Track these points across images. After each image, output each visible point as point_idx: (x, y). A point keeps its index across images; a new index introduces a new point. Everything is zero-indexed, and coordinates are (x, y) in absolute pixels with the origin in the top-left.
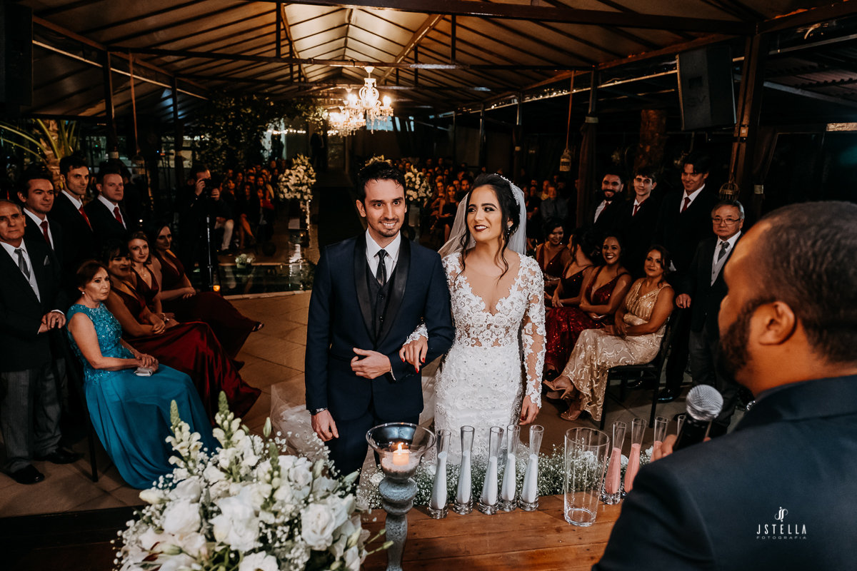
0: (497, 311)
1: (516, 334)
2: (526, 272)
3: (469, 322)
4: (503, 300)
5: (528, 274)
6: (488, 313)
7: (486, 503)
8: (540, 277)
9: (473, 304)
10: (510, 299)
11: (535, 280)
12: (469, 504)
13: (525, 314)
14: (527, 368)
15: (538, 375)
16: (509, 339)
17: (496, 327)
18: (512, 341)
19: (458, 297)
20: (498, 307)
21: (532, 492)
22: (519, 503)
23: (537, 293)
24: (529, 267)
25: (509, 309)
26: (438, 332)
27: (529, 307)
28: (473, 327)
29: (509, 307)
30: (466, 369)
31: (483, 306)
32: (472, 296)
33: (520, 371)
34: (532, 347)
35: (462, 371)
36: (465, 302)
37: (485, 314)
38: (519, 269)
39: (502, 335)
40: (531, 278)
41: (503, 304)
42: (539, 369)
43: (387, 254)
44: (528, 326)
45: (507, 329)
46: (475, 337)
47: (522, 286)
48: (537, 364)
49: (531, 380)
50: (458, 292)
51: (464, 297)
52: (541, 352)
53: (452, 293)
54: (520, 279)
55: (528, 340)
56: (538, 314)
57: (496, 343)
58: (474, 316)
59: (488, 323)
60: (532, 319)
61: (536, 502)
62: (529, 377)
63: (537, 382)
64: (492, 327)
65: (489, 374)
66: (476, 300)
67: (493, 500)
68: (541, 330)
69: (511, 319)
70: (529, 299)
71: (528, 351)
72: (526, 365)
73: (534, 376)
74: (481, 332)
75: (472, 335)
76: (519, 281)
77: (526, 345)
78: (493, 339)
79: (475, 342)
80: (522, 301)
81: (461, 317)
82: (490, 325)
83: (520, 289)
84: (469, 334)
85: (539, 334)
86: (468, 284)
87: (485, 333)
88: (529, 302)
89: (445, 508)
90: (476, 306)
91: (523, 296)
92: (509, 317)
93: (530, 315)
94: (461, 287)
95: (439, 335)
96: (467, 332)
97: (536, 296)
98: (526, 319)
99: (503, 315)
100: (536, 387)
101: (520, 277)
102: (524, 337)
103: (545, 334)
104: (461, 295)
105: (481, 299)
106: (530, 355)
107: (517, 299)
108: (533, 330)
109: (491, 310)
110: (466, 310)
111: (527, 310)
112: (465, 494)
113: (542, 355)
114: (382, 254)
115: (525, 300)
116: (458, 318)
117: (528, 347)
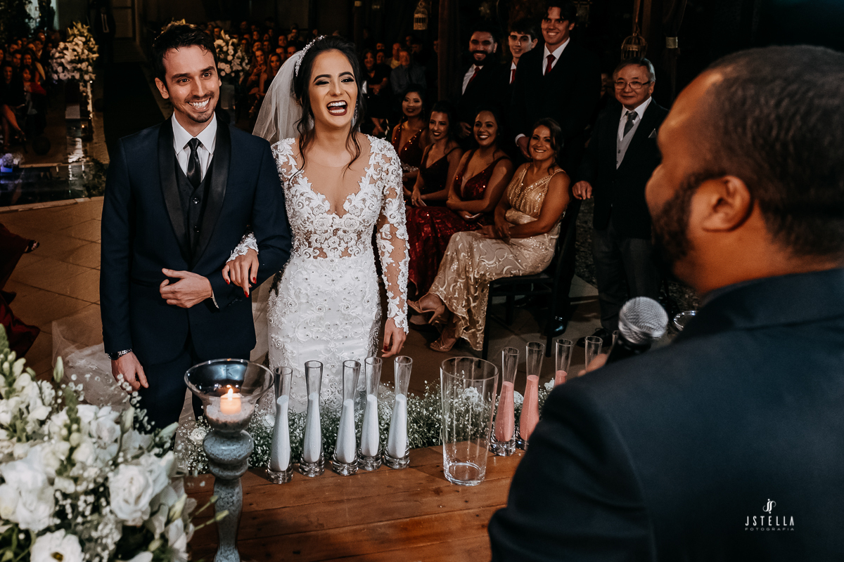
0: (345, 212)
1: (369, 240)
2: (379, 159)
3: (311, 228)
4: (352, 197)
5: (382, 162)
6: (334, 215)
7: (341, 461)
8: (396, 165)
9: (314, 204)
10: (361, 195)
11: (391, 168)
12: (319, 463)
13: (381, 214)
14: (386, 283)
15: (402, 291)
16: (361, 246)
17: (345, 232)
18: (365, 248)
19: (293, 196)
20: (346, 206)
21: (401, 444)
22: (385, 458)
23: (393, 185)
24: (383, 152)
25: (360, 207)
26: (270, 243)
27: (385, 203)
28: (315, 233)
29: (360, 205)
30: (308, 288)
31: (327, 206)
32: (312, 194)
33: (378, 288)
34: (392, 255)
35: (303, 291)
36: (304, 202)
37: (330, 217)
38: (370, 156)
39: (353, 242)
40: (386, 166)
41: (353, 203)
42: (402, 282)
43: (200, 144)
44: (386, 229)
45: (359, 234)
46: (319, 246)
47: (375, 177)
48: (400, 276)
49: (394, 298)
50: (293, 190)
51: (302, 195)
52: (403, 261)
53: (286, 192)
54: (372, 168)
55: (386, 246)
56: (396, 212)
57: (346, 253)
58: (317, 220)
59: (334, 227)
60: (389, 219)
61: (406, 457)
62: (390, 294)
63: (401, 301)
64: (340, 233)
65: (338, 293)
66: (318, 199)
67: (350, 456)
68: (402, 232)
69: (364, 220)
70: (385, 193)
71: (386, 260)
72: (385, 279)
73: (397, 293)
74: (326, 239)
75: (314, 244)
76: (371, 171)
77: (383, 253)
78: (342, 248)
79: (318, 252)
80: (376, 196)
81: (299, 222)
82: (337, 229)
83: (373, 181)
84: (310, 243)
85: (400, 237)
86: (306, 179)
87: (330, 241)
88: (385, 197)
89: (289, 470)
90: (318, 207)
91: (377, 191)
92: (360, 219)
93: (388, 213)
94: (297, 183)
95: (272, 247)
96: (307, 240)
97: (393, 190)
98: (382, 219)
99: (353, 216)
100: (400, 306)
101: (372, 166)
102: (380, 242)
103: (407, 237)
104: (298, 194)
105: (324, 197)
106: (389, 266)
107: (370, 194)
108: (391, 234)
109: (338, 210)
110: (305, 212)
111: (383, 208)
112: (314, 449)
113: (405, 264)
114: (194, 144)
115: (380, 195)
116: (295, 223)
117: (387, 255)
